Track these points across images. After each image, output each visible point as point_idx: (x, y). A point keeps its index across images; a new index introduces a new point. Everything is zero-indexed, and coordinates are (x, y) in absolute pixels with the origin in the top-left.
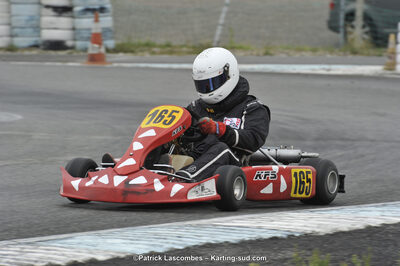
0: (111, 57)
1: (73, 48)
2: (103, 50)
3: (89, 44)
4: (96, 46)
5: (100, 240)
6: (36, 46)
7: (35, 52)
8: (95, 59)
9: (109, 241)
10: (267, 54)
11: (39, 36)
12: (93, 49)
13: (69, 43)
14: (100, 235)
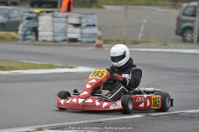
2: (102, 42)
7: (65, 43)
10: (165, 45)
12: (98, 42)
13: (79, 39)
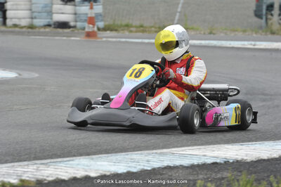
0: (101, 34)
1: (75, 27)
2: (96, 29)
3: (86, 24)
4: (91, 26)
5: (92, 162)
6: (49, 25)
7: (48, 30)
8: (89, 35)
9: (99, 163)
10: (210, 33)
11: (51, 19)
12: (89, 28)
13: (72, 24)
14: (92, 159)
